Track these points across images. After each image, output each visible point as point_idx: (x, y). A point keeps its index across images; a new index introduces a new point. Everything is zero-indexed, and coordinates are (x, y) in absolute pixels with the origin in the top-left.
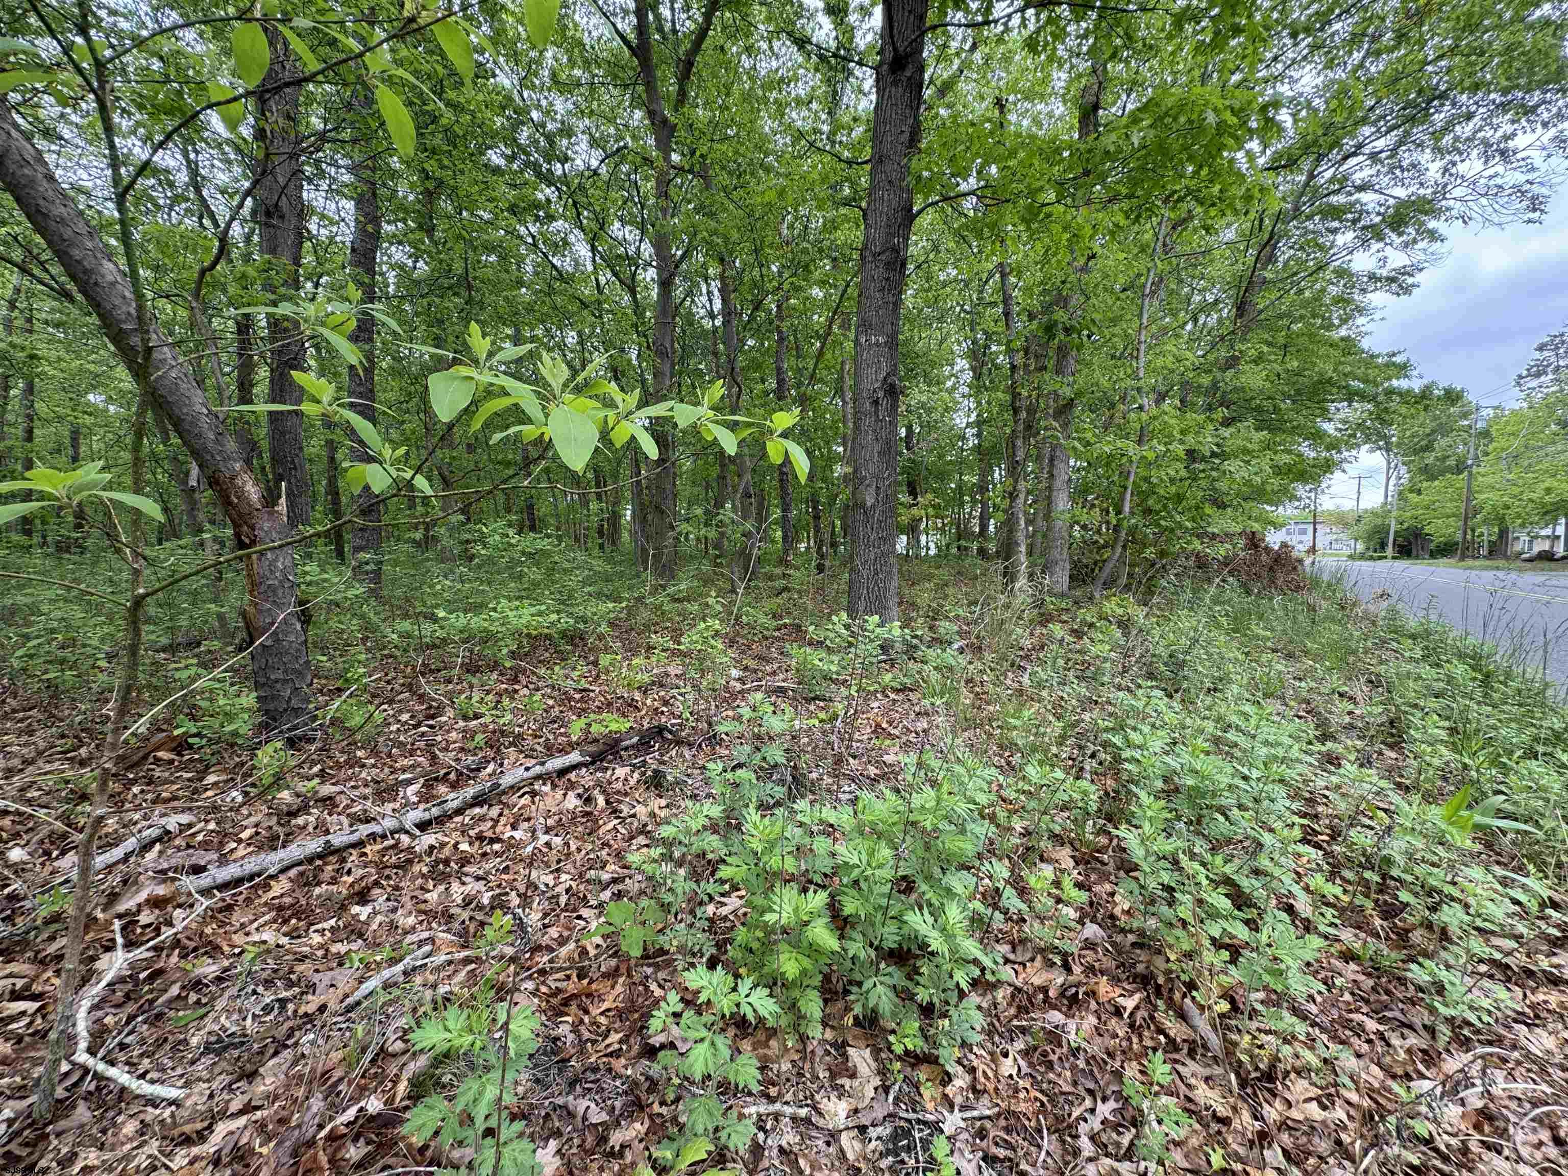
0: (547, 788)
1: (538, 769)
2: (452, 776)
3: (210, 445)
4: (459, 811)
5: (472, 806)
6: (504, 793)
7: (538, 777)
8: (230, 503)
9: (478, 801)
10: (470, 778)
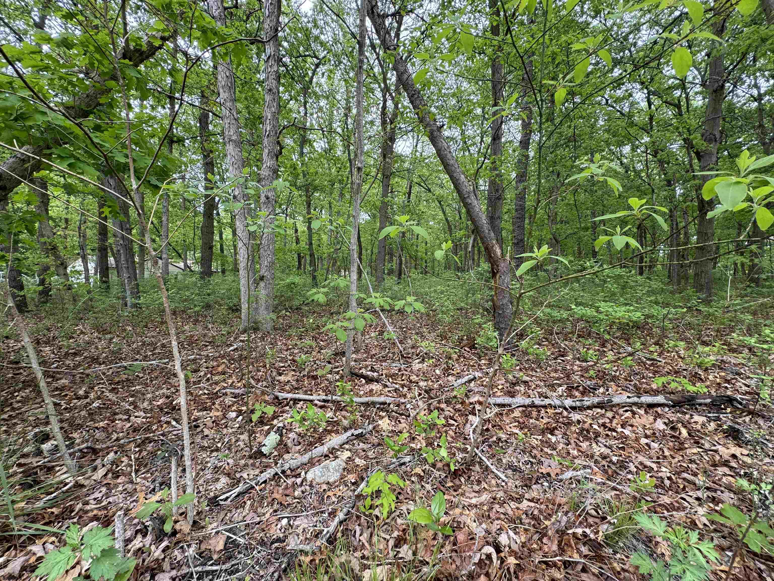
0: (642, 412)
1: (636, 399)
2: (581, 388)
3: (486, 235)
4: (589, 408)
5: (596, 407)
6: (614, 406)
7: (635, 404)
8: (491, 257)
9: (600, 405)
10: (590, 392)
